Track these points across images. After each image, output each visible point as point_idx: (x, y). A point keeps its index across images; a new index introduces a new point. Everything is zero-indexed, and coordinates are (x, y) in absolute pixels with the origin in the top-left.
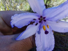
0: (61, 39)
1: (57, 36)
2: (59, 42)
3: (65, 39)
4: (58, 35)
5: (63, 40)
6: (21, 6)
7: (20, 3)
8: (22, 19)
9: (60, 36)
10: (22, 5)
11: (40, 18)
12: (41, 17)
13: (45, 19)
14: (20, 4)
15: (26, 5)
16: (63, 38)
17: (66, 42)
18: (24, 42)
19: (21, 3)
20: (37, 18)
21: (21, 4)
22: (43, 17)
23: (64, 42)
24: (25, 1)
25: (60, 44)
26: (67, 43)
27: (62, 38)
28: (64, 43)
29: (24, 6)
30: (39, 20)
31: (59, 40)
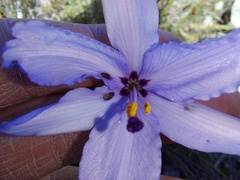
8: (59, 54)
11: (128, 77)
12: (134, 75)
13: (145, 88)
20: (116, 73)
22: (140, 78)
30: (122, 86)
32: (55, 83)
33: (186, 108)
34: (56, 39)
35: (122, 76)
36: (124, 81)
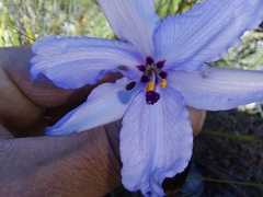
0: (234, 151)
1: (220, 141)
2: (227, 163)
3: (252, 152)
4: (224, 138)
5: (243, 154)
6: (82, 26)
7: (75, 12)
9: (230, 140)
10: (84, 20)
11: (144, 64)
12: (150, 61)
13: (163, 69)
14: (76, 19)
15: (99, 22)
16: (243, 146)
17: (257, 164)
18: (88, 160)
19: (80, 13)
21: (82, 17)
22: (156, 61)
23: (246, 164)
24: (95, 6)
25: (231, 173)
26: (260, 165)
27: (239, 146)
28: (247, 169)
29: (92, 23)
30: (141, 73)
31: (229, 157)
32: (80, 85)
33: (204, 77)
34: (68, 47)
35: (139, 64)
36: (142, 68)
